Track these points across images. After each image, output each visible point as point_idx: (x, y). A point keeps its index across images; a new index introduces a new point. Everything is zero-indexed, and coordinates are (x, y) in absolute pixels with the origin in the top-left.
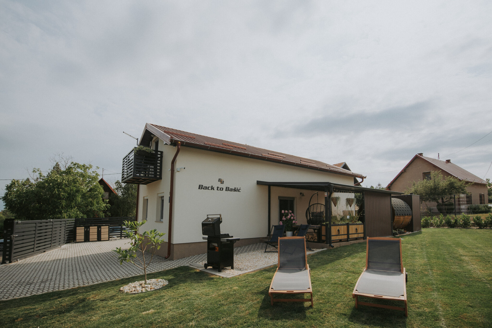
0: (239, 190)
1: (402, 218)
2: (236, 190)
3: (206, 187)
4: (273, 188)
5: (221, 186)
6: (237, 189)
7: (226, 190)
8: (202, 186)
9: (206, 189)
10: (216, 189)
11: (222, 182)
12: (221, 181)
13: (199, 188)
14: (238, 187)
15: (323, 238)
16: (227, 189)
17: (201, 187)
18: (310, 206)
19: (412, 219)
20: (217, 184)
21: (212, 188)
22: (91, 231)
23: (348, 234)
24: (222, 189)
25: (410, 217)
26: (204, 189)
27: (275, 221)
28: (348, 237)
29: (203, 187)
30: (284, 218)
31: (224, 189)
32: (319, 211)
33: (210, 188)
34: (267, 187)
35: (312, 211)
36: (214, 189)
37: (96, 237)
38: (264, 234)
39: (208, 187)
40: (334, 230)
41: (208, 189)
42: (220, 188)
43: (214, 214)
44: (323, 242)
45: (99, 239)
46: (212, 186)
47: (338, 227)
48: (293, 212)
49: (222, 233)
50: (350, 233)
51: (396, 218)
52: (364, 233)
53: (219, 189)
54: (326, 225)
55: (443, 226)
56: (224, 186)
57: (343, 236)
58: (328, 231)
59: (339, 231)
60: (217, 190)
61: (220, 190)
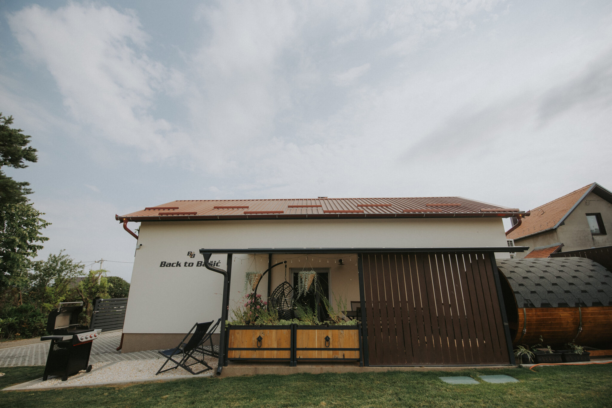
0: (217, 263)
3: (170, 264)
5: (190, 260)
6: (215, 263)
7: (197, 266)
8: (165, 262)
9: (170, 266)
10: (182, 265)
11: (192, 256)
12: (191, 254)
13: (161, 266)
20: (185, 259)
23: (293, 348)
26: (167, 266)
28: (293, 354)
29: (166, 264)
31: (195, 264)
33: (175, 265)
36: (180, 266)
39: (173, 264)
41: (172, 266)
42: (190, 264)
46: (178, 262)
47: (259, 333)
50: (299, 346)
52: (361, 350)
53: (187, 265)
56: (195, 260)
57: (275, 352)
59: (260, 339)
60: (185, 266)
61: (189, 266)
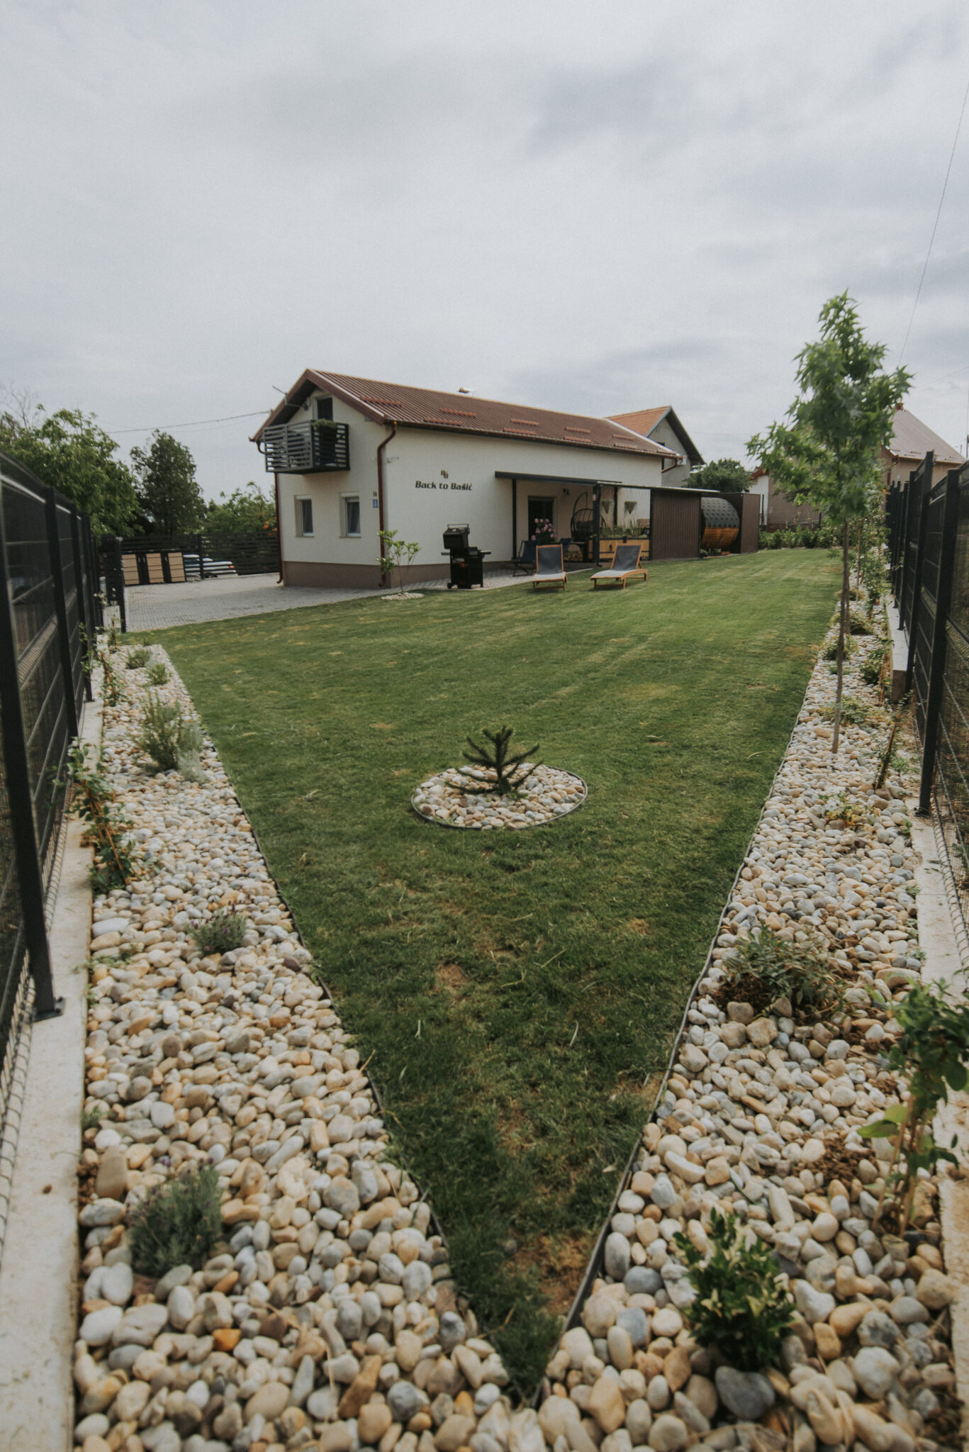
0: (470, 487)
1: (719, 531)
2: (464, 487)
3: (426, 484)
4: (520, 484)
5: (445, 481)
6: (468, 486)
7: (452, 488)
8: (421, 482)
9: (426, 487)
10: (438, 486)
11: (446, 476)
12: (445, 474)
13: (417, 487)
14: (468, 482)
15: (590, 556)
16: (454, 487)
17: (418, 485)
18: (575, 514)
19: (739, 535)
20: (439, 479)
21: (434, 486)
22: (150, 563)
24: (446, 487)
25: (736, 530)
26: (423, 487)
27: (523, 534)
29: (422, 484)
30: (538, 531)
31: (450, 486)
32: (586, 520)
33: (431, 486)
34: (510, 482)
35: (577, 520)
36: (436, 487)
37: (160, 574)
38: (508, 557)
39: (429, 484)
40: (604, 546)
41: (428, 487)
42: (444, 486)
43: (457, 523)
44: (591, 561)
45: (168, 579)
46: (433, 483)
47: (610, 542)
48: (551, 522)
49: (471, 545)
51: (707, 531)
52: (650, 551)
54: (594, 539)
55: (801, 546)
56: (448, 482)
58: (596, 546)
60: (441, 487)
61: (444, 488)
